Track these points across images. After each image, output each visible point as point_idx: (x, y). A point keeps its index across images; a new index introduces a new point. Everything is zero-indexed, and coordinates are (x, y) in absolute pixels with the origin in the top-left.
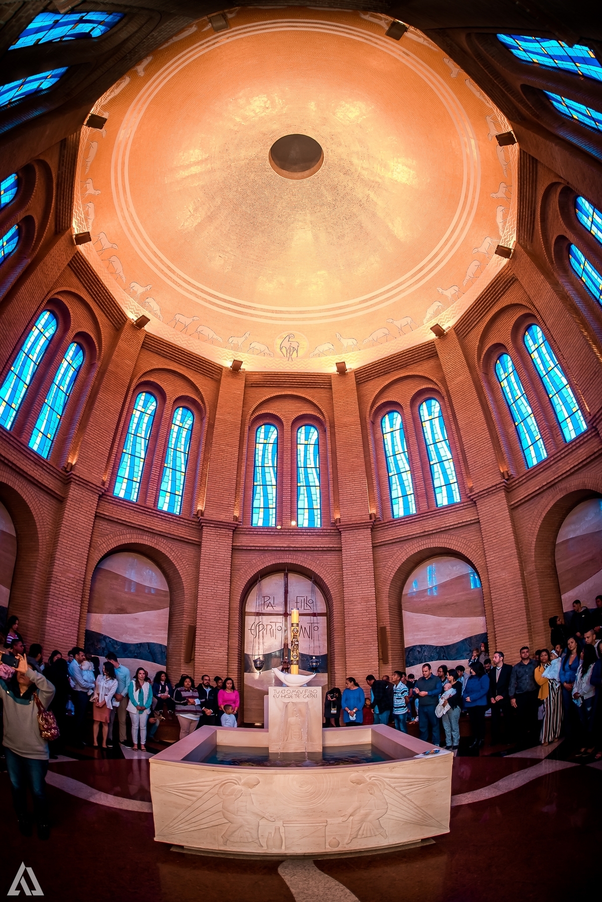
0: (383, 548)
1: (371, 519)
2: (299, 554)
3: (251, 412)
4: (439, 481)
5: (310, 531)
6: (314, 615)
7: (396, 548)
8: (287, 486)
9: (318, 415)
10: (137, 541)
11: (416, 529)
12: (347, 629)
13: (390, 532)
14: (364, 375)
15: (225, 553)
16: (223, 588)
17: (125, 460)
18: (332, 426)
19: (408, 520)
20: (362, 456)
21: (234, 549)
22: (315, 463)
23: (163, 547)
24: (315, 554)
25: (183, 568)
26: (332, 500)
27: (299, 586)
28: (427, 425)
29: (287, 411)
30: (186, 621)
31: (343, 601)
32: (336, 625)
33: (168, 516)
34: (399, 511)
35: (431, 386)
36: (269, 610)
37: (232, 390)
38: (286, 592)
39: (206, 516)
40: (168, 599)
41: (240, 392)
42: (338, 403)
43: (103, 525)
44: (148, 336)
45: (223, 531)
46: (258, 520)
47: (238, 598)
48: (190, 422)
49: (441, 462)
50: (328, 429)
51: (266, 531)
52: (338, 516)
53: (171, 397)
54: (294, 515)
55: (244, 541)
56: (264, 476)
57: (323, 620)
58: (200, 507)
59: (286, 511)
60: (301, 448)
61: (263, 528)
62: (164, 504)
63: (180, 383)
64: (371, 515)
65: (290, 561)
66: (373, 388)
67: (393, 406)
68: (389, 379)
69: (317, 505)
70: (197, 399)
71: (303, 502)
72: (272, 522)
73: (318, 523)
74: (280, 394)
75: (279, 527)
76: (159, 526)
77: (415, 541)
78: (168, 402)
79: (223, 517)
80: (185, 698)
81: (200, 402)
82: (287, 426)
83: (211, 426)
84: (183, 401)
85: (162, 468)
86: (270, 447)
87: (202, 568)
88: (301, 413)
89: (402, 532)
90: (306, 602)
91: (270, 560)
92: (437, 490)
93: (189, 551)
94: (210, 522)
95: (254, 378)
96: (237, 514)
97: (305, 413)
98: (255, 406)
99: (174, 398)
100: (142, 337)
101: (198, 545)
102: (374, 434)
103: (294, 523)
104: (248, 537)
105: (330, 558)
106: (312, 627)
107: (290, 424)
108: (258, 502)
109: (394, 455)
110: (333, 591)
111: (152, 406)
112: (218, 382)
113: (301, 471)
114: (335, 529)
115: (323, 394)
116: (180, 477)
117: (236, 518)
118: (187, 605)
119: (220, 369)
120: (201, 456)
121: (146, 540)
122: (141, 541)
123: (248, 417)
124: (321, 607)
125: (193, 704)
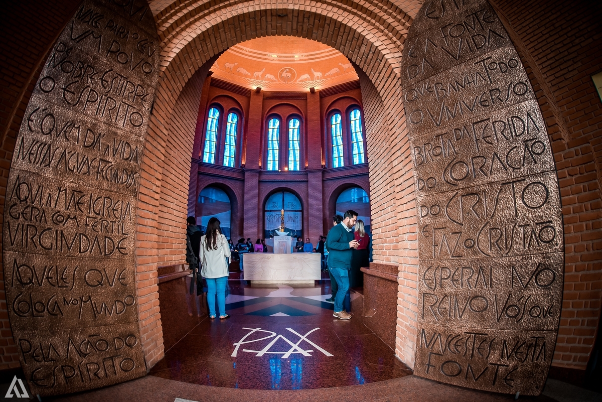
0: (327, 181)
1: (322, 167)
2: (289, 183)
3: (266, 113)
4: (355, 151)
5: (295, 172)
6: (296, 211)
7: (333, 182)
8: (284, 151)
9: (300, 114)
10: (216, 182)
11: (342, 174)
12: (310, 218)
13: (330, 174)
14: (324, 94)
15: (256, 184)
16: (255, 200)
17: (207, 143)
18: (306, 120)
19: (340, 169)
20: (320, 137)
21: (260, 182)
22: (298, 138)
23: (228, 183)
24: (296, 183)
25: (237, 191)
26: (304, 158)
27: (289, 198)
28: (353, 123)
29: (284, 112)
30: (239, 216)
31: (308, 205)
32: (305, 216)
33: (228, 169)
34: (336, 165)
35: (356, 103)
36: (275, 209)
37: (256, 103)
38: (283, 200)
39: (246, 167)
40: (230, 206)
41: (260, 103)
42: (310, 108)
43: (201, 176)
44: (213, 79)
45: (254, 174)
46: (270, 167)
47: (261, 204)
48: (236, 120)
49: (357, 142)
50: (304, 122)
51: (274, 172)
52: (307, 165)
53: (226, 109)
54: (287, 164)
55: (264, 177)
56: (273, 145)
57: (300, 214)
58: (243, 162)
59: (283, 162)
60: (291, 131)
61: (272, 171)
62: (226, 163)
63: (230, 101)
64: (322, 166)
65: (285, 186)
66: (329, 101)
67: (337, 111)
68: (336, 97)
69: (298, 159)
70: (239, 108)
71: (291, 158)
72: (277, 168)
73: (298, 169)
74: (280, 103)
75: (280, 171)
76: (226, 174)
77: (341, 179)
78: (225, 112)
79: (254, 167)
80: (243, 248)
81: (240, 110)
82: (284, 119)
83: (247, 122)
84: (232, 110)
85: (224, 145)
86: (275, 130)
87: (245, 191)
88: (291, 113)
89: (336, 175)
90: (292, 205)
91: (276, 186)
92: (354, 156)
93: (239, 184)
94: (248, 170)
95: (267, 95)
96: (260, 165)
97: (293, 113)
98: (268, 110)
99: (228, 110)
100: (210, 80)
101: (243, 181)
102: (327, 125)
103: (286, 169)
104: (266, 175)
105: (303, 184)
106: (296, 217)
107: (286, 119)
108: (270, 158)
109: (336, 136)
110: (304, 200)
111: (217, 114)
112: (249, 98)
113: (291, 142)
114: (305, 172)
115: (303, 102)
116: (233, 148)
117: (260, 167)
118: (239, 208)
119: (250, 91)
120: (242, 137)
121: (220, 181)
122: (218, 182)
123: (265, 116)
124: (299, 208)
125: (246, 250)
